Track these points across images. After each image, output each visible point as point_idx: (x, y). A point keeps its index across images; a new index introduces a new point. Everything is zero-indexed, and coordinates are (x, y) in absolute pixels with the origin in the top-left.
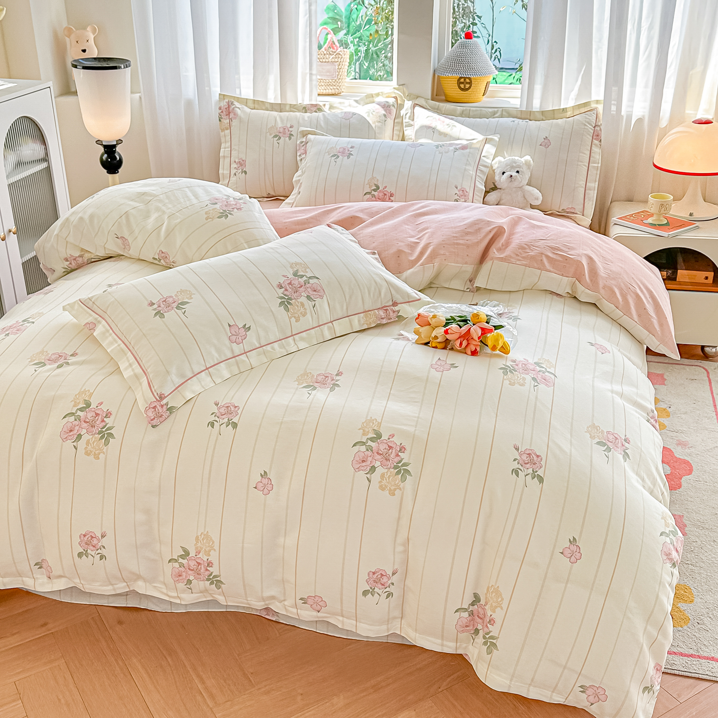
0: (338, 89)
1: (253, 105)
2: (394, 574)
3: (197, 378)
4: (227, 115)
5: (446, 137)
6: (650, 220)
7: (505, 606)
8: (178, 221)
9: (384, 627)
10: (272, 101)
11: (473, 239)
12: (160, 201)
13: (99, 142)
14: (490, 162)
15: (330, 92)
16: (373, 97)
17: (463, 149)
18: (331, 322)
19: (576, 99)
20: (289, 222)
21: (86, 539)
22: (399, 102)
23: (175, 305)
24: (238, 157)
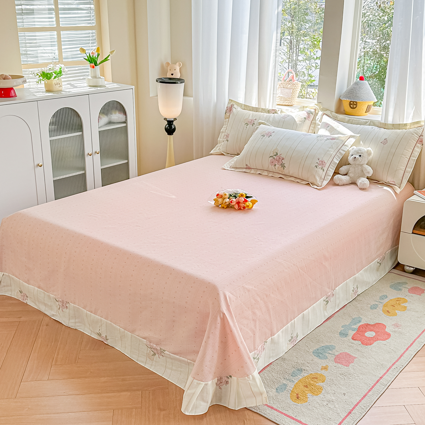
0: (290, 103)
4: (229, 111)
13: (165, 119)
15: (286, 104)
16: (305, 108)
17: (332, 139)
19: (412, 119)
22: (316, 112)
24: (227, 133)
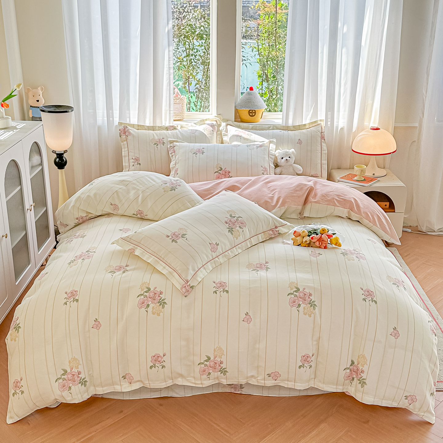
0: (182, 117)
1: (138, 127)
2: (313, 356)
3: (201, 271)
4: (124, 134)
5: (248, 140)
6: (356, 178)
7: (368, 363)
8: (149, 193)
9: (307, 384)
10: (148, 125)
11: (300, 193)
12: (134, 184)
13: (54, 152)
14: (274, 152)
15: (178, 119)
16: (204, 121)
17: (261, 147)
18: (250, 238)
19: (310, 120)
20: (200, 190)
21: (155, 358)
22: (218, 123)
23: (180, 236)
24: (134, 156)
